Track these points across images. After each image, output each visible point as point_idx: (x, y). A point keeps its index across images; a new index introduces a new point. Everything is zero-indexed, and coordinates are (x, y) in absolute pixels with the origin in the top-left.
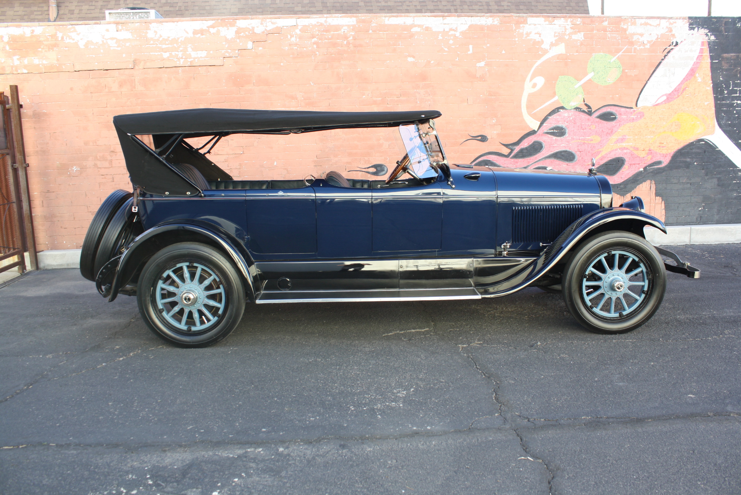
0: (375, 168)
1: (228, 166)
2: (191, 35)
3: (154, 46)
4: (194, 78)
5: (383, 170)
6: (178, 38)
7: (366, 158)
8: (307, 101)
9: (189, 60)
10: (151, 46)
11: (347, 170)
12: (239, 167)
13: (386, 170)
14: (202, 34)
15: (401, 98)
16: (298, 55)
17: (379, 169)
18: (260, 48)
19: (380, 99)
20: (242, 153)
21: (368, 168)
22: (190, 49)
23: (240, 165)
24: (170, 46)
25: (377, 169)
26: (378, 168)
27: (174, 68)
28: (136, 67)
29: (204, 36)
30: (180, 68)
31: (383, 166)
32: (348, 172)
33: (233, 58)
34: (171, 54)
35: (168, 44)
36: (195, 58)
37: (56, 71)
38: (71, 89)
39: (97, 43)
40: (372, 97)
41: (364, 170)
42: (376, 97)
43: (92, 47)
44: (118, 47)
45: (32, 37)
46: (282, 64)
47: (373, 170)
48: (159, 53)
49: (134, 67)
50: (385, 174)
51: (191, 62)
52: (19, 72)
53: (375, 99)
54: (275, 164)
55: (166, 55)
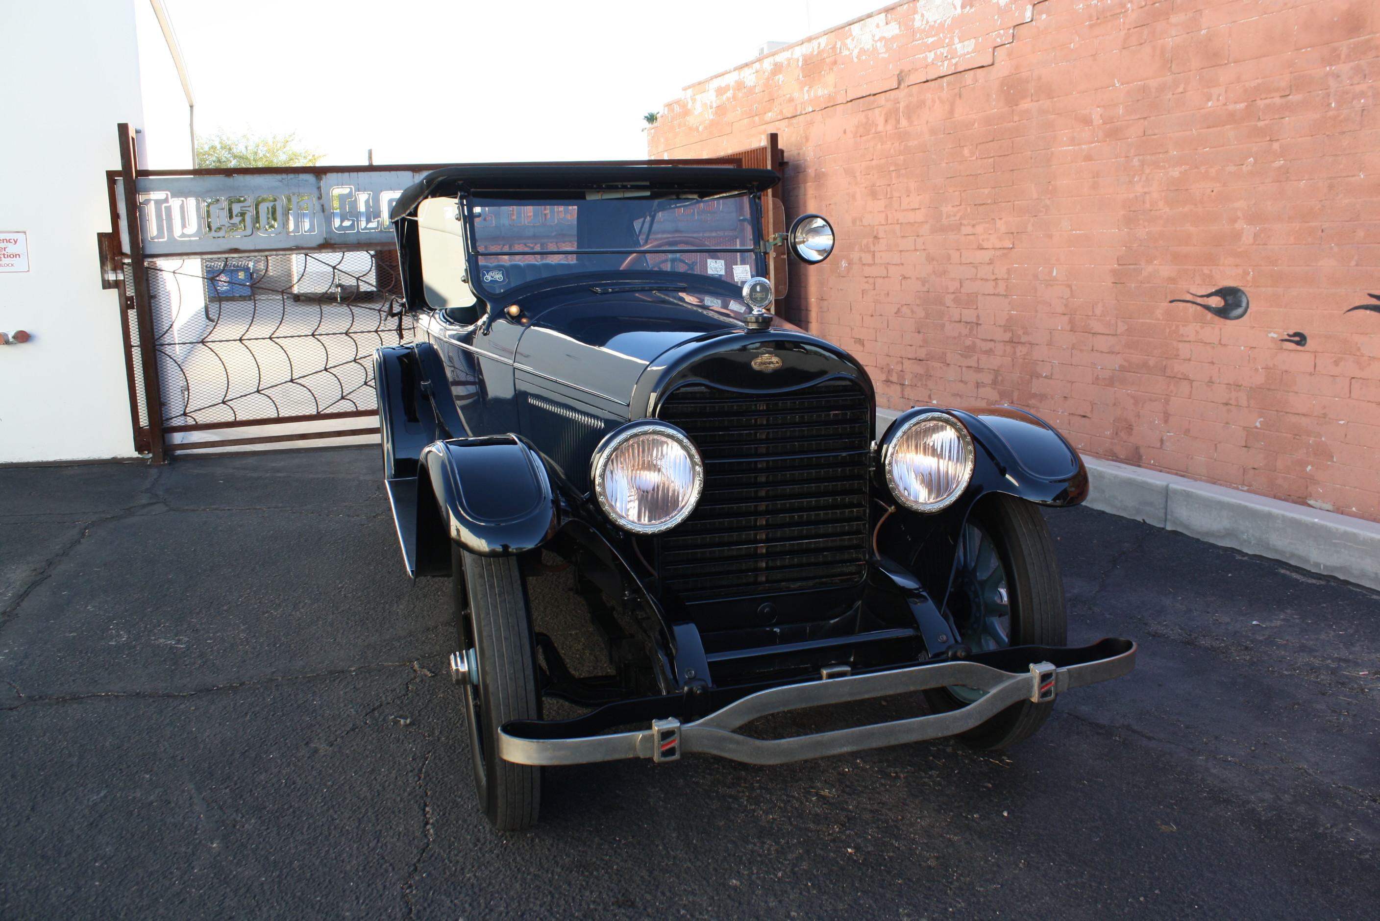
0: (1221, 296)
1: (993, 274)
2: (959, 11)
3: (920, 41)
4: (960, 97)
5: (1238, 305)
6: (945, 21)
7: (1206, 270)
8: (1108, 126)
9: (954, 61)
10: (917, 43)
11: (1170, 298)
12: (1006, 276)
13: (1244, 304)
14: (971, 7)
15: (1290, 97)
16: (1098, 19)
17: (1230, 299)
18: (1044, 16)
19: (1242, 105)
20: (1011, 246)
21: (1208, 296)
22: (956, 40)
23: (1009, 271)
24: (936, 38)
25: (1225, 301)
26: (1228, 298)
27: (939, 80)
28: (902, 86)
29: (973, 10)
30: (945, 79)
31: (1240, 294)
32: (1171, 302)
33: (1007, 46)
34: (935, 53)
35: (934, 36)
36: (960, 57)
37: (832, 104)
38: (845, 132)
39: (868, 49)
40: (1225, 105)
41: (1199, 300)
42: (1236, 103)
43: (864, 57)
44: (885, 53)
45: (819, 53)
46: (1072, 45)
47: (1216, 302)
48: (924, 55)
49: (899, 83)
50: (1241, 316)
51: (956, 64)
52: (807, 111)
53: (1231, 107)
54: (1054, 274)
55: (931, 56)
